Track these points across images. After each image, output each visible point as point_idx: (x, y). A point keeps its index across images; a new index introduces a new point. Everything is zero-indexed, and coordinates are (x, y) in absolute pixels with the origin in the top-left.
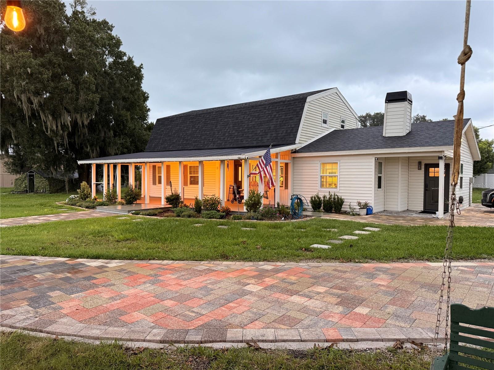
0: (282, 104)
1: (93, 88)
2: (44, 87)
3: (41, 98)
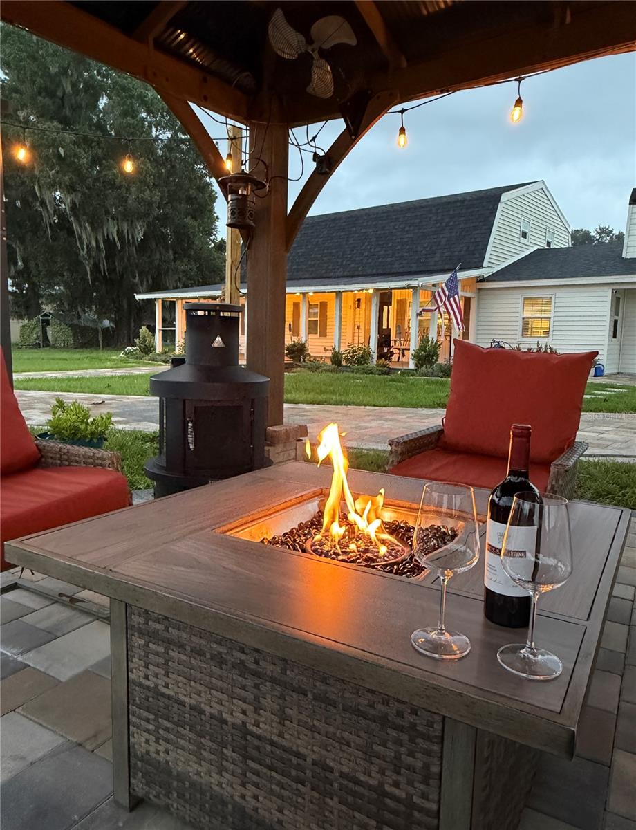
0: (459, 204)
1: (150, 180)
2: (81, 178)
3: (76, 195)
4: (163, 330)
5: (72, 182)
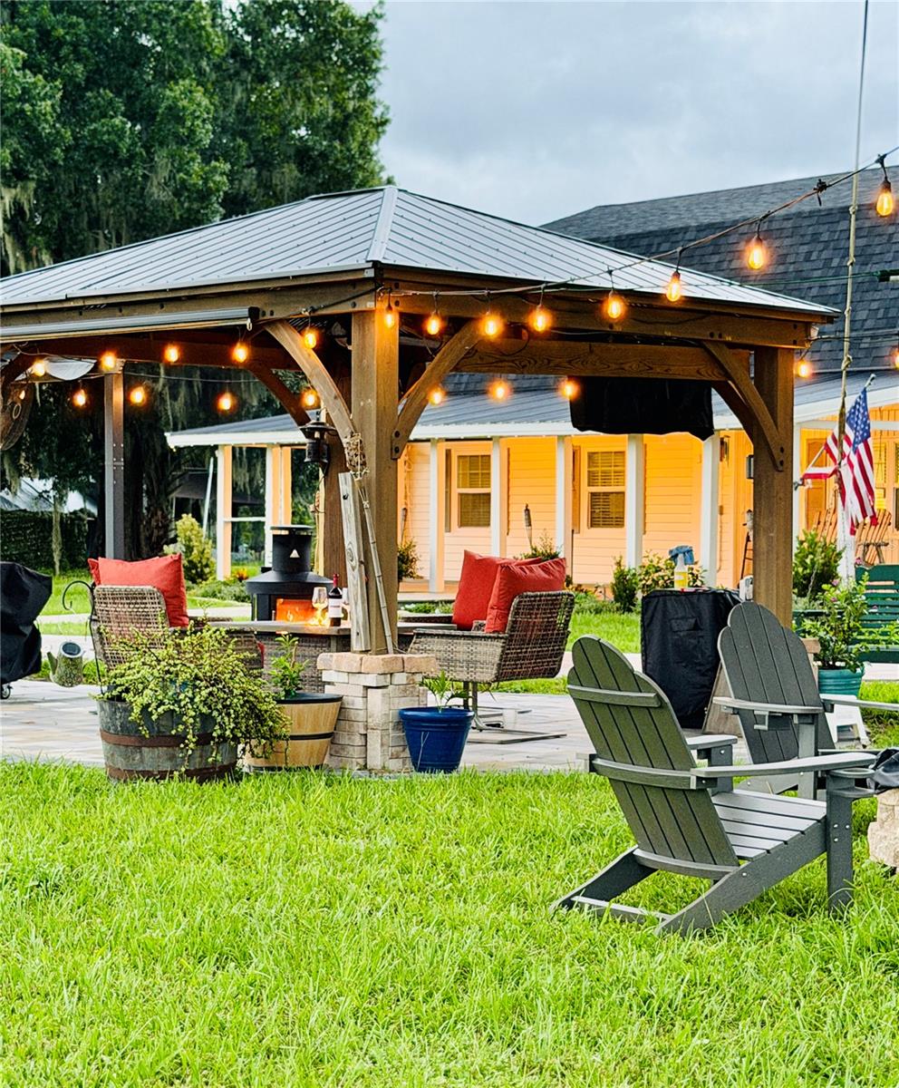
1: (205, 135)
2: (39, 147)
3: (24, 189)
4: (233, 523)
5: (16, 160)
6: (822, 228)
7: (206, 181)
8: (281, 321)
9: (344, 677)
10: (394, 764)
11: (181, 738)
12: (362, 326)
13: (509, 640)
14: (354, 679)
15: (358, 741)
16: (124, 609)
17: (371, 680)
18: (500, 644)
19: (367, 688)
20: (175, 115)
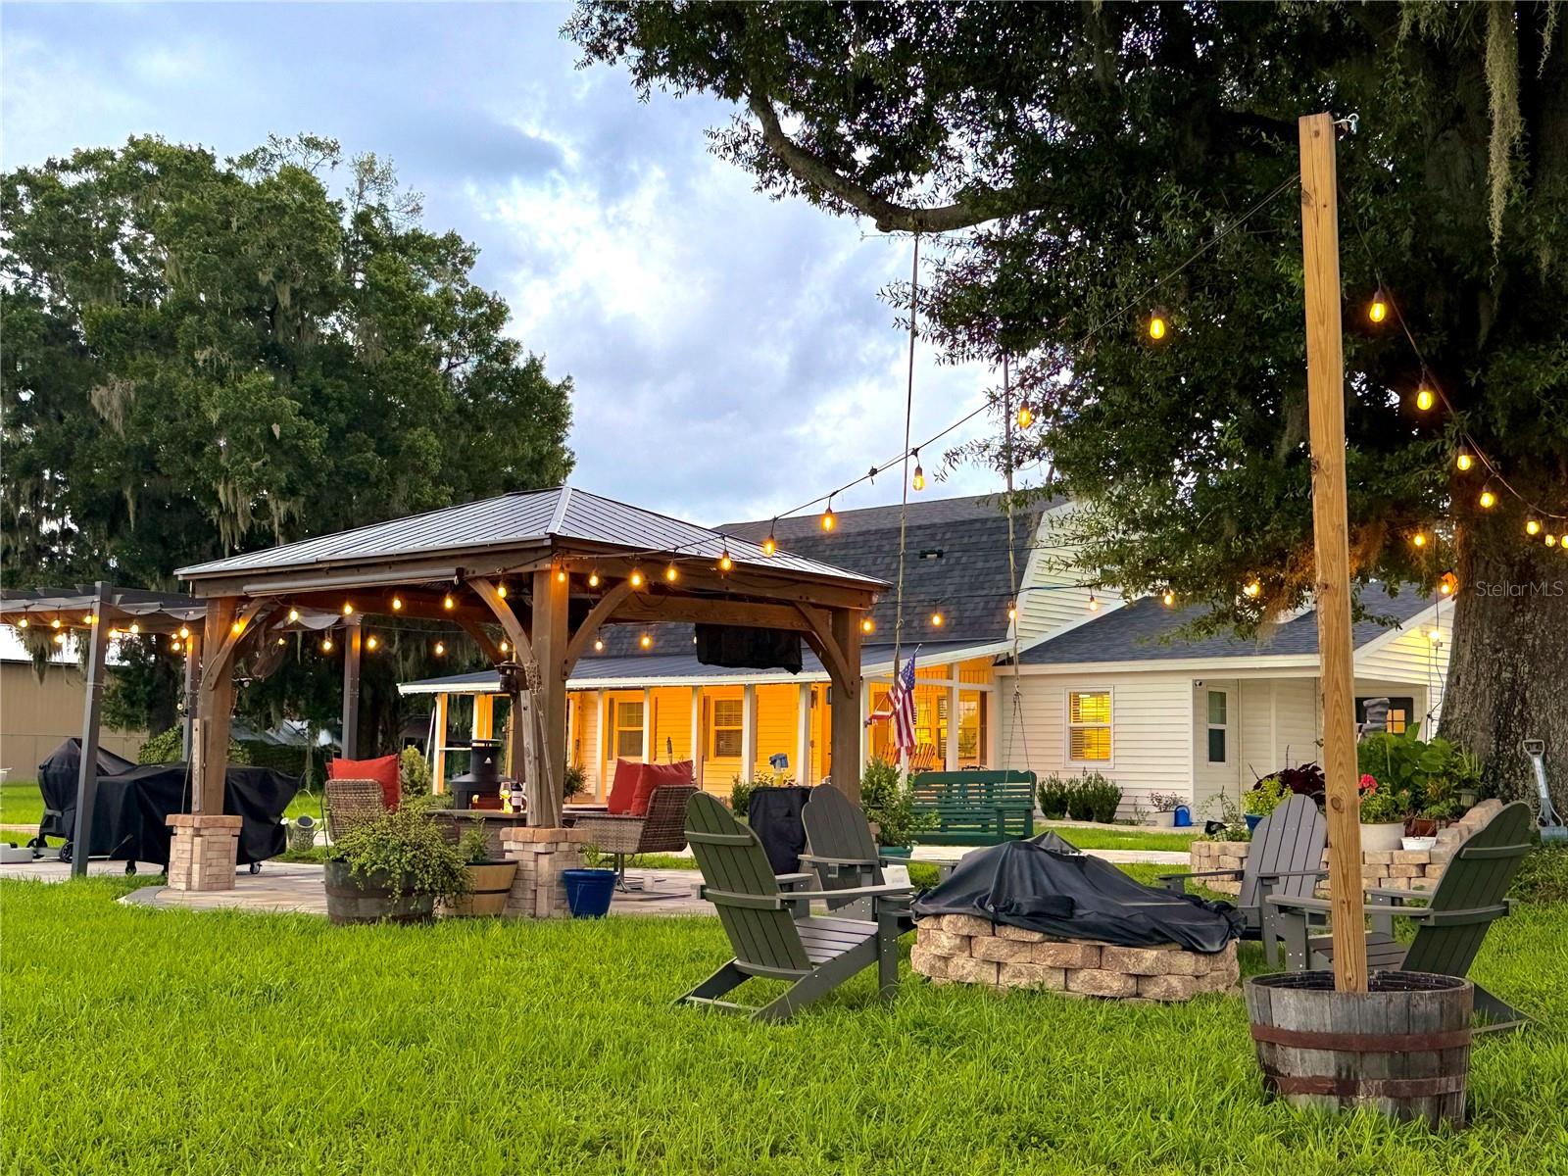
1: (435, 466)
2: (308, 471)
3: (296, 502)
4: (447, 752)
5: (291, 481)
6: (885, 542)
7: (435, 499)
8: (480, 578)
9: (520, 846)
10: (557, 913)
11: (389, 890)
12: (542, 583)
13: (649, 820)
14: (528, 847)
15: (529, 895)
16: (351, 797)
17: (540, 848)
18: (641, 824)
19: (537, 854)
20: (413, 451)
